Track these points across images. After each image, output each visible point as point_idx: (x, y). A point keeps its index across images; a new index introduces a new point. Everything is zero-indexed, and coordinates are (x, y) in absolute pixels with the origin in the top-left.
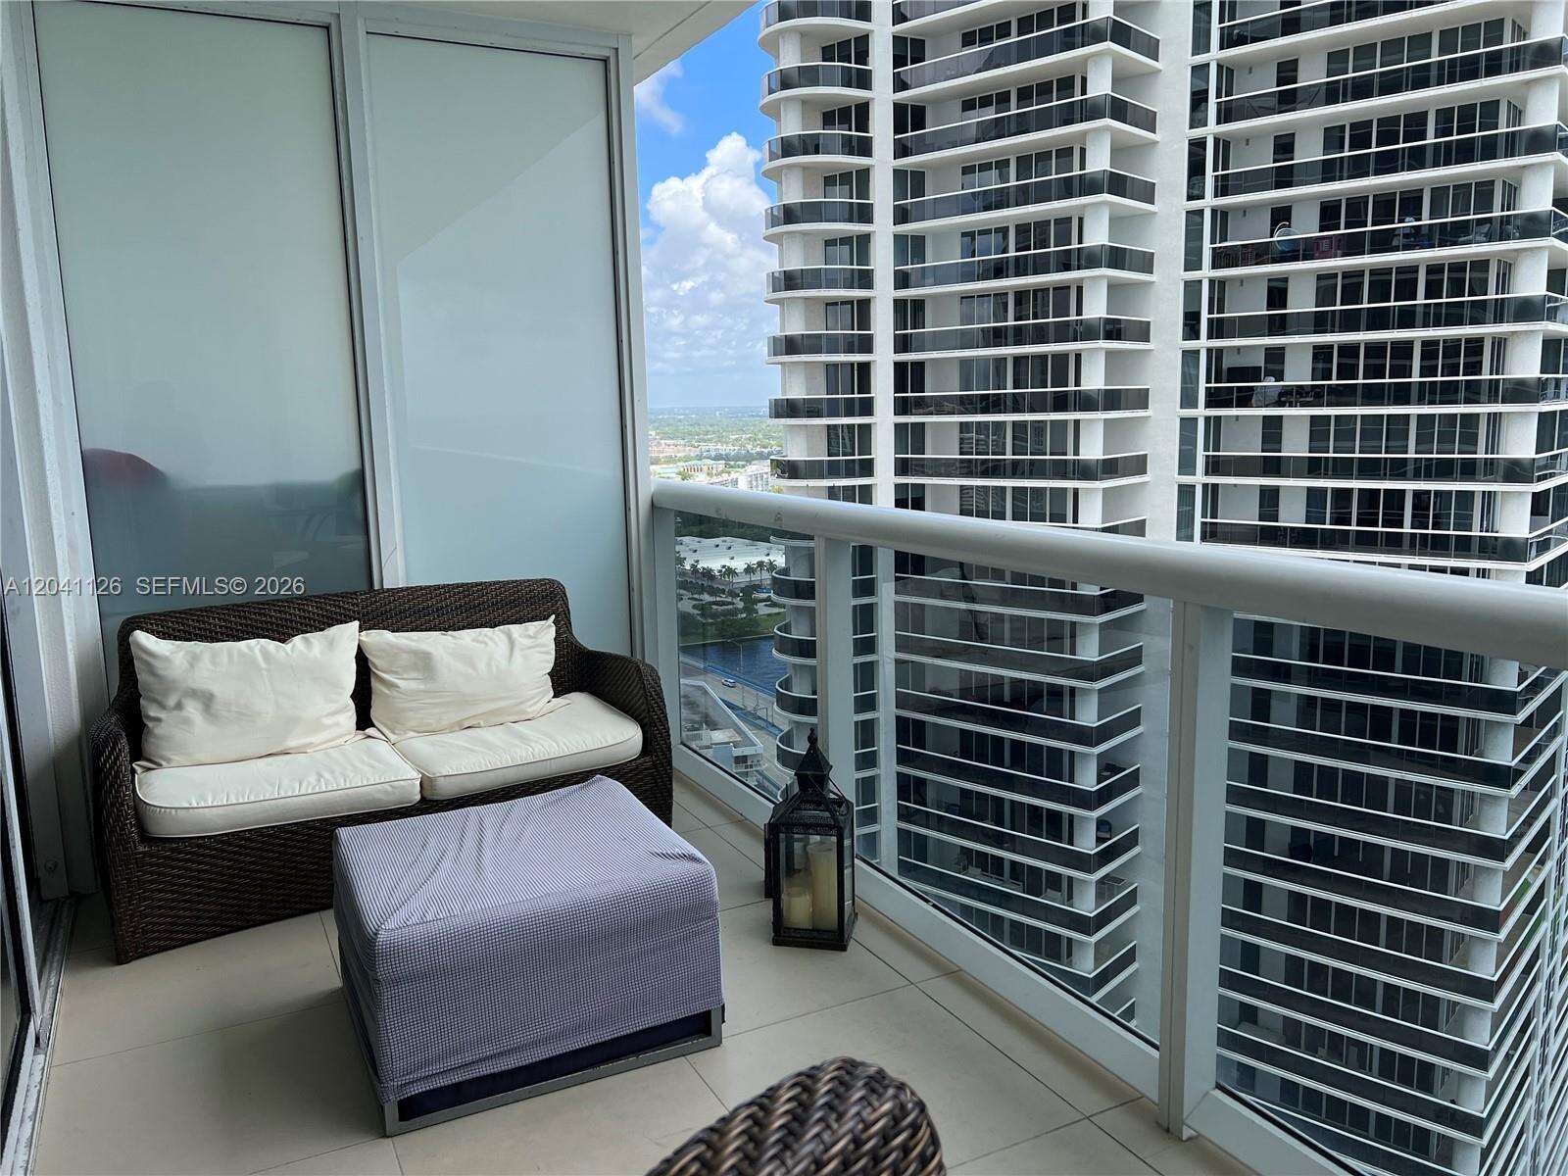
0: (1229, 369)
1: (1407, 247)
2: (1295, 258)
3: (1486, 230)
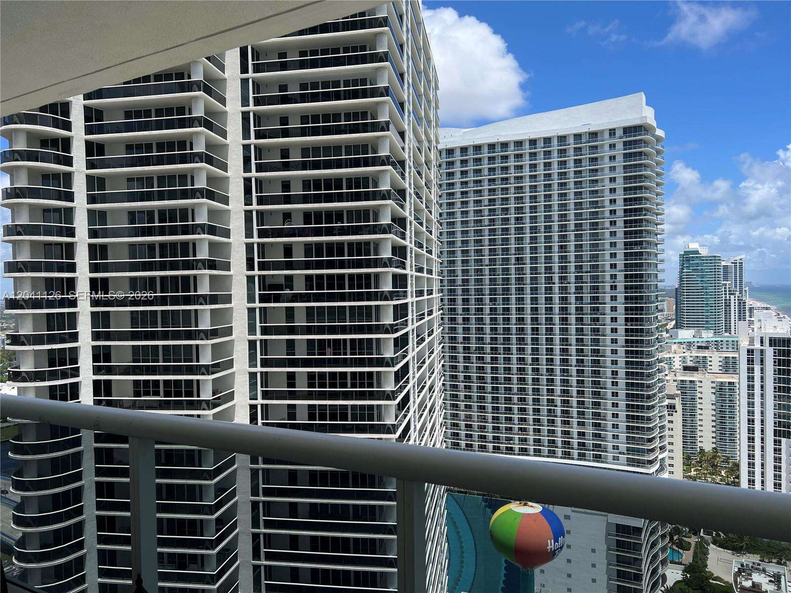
0: (269, 285)
1: (340, 234)
2: (294, 236)
3: (368, 230)
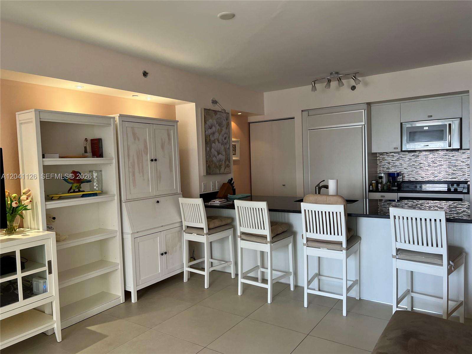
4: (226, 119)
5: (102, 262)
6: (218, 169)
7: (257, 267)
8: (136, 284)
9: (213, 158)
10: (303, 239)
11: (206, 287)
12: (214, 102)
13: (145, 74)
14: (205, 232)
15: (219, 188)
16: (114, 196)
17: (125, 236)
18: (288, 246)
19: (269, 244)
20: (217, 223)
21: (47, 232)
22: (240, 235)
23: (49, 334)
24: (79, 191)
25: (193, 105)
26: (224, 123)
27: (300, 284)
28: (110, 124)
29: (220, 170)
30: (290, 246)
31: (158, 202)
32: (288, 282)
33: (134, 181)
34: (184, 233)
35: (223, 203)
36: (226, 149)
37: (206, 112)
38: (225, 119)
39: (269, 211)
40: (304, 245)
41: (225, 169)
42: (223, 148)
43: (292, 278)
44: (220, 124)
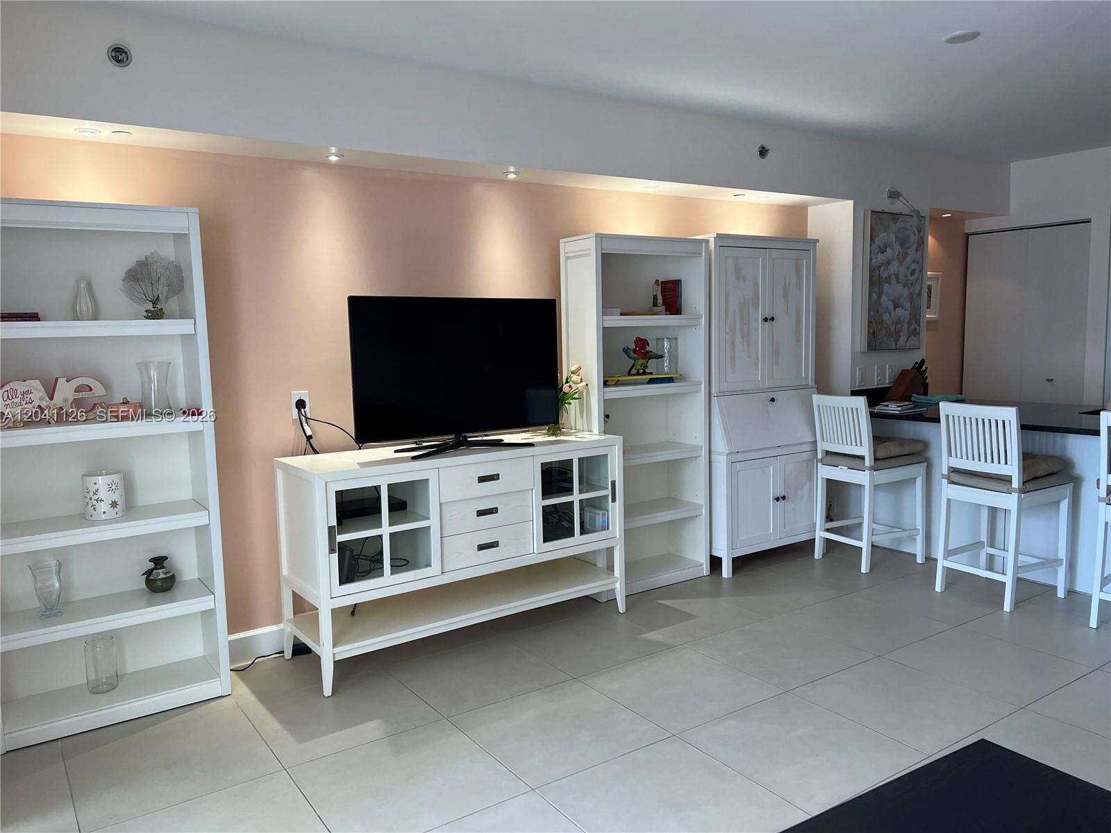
4: (918, 230)
5: (671, 500)
6: (892, 339)
7: (979, 545)
8: (732, 546)
9: (884, 315)
10: (1098, 488)
11: (863, 570)
12: (894, 195)
13: (763, 152)
14: (867, 463)
15: (892, 380)
16: (699, 383)
17: (714, 457)
18: (1058, 503)
19: (1015, 495)
20: (893, 449)
21: (603, 437)
22: (946, 473)
23: (603, 599)
24: (644, 373)
25: (849, 205)
26: (913, 238)
27: (1080, 587)
28: (700, 254)
29: (896, 342)
30: (1064, 506)
31: (773, 400)
32: (1050, 582)
33: (733, 359)
34: (819, 464)
35: (906, 410)
36: (912, 297)
37: (875, 219)
38: (916, 230)
39: (1021, 429)
40: (1100, 500)
41: (907, 341)
42: (906, 292)
43: (1062, 571)
44: (903, 243)
